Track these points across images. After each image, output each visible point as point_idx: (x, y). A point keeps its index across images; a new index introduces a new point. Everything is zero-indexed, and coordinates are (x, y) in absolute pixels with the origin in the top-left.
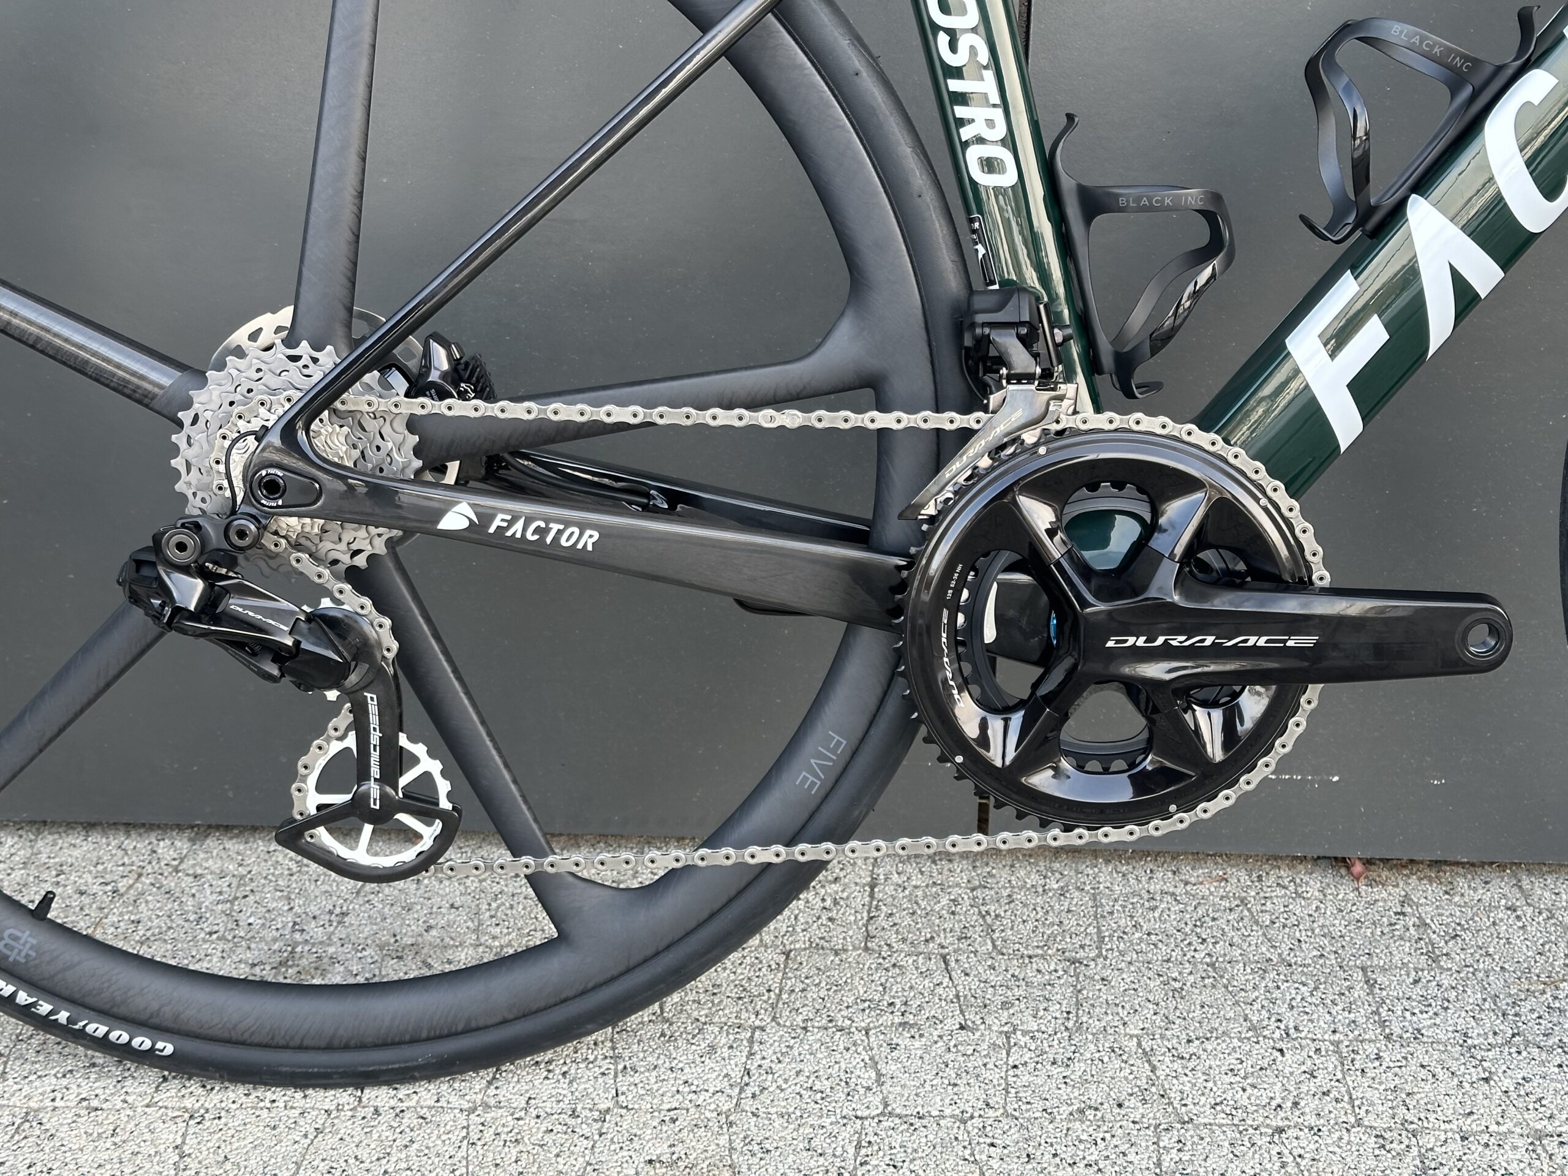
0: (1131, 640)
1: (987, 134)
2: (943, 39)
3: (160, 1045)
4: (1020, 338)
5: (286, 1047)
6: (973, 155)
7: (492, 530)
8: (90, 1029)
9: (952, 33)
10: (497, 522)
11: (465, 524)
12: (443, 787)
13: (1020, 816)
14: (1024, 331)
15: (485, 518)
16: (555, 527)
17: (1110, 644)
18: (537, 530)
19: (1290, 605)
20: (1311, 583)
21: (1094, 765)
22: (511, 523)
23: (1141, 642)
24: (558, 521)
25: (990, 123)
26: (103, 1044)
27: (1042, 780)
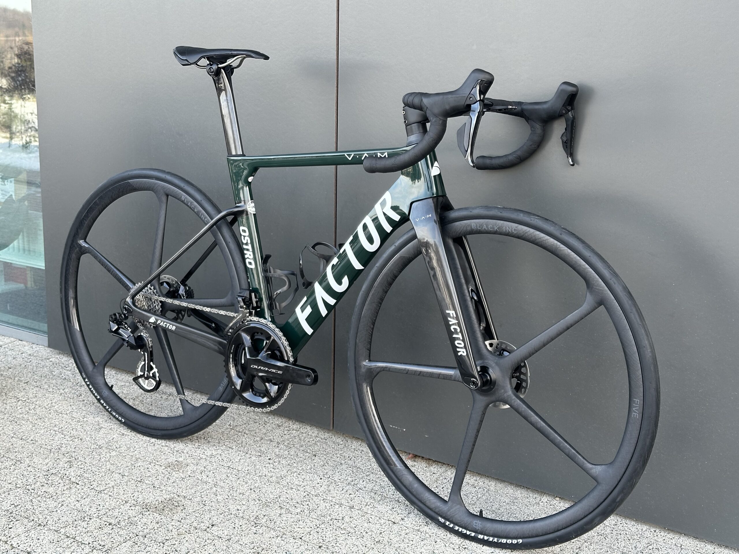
0: (255, 366)
1: (250, 257)
2: (243, 237)
3: (122, 420)
4: (242, 299)
5: (140, 425)
6: (247, 261)
7: (158, 323)
8: (113, 413)
9: (244, 236)
10: (159, 322)
11: (153, 322)
12: (157, 375)
13: (243, 402)
14: (243, 298)
15: (157, 320)
16: (168, 325)
17: (252, 367)
18: (165, 325)
19: (279, 364)
20: (289, 361)
21: (258, 394)
22: (161, 322)
23: (256, 367)
24: (169, 323)
25: (250, 255)
26: (114, 417)
27: (246, 395)
